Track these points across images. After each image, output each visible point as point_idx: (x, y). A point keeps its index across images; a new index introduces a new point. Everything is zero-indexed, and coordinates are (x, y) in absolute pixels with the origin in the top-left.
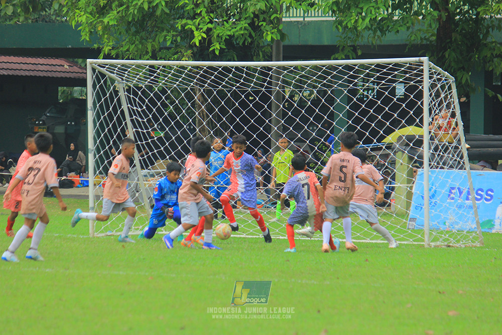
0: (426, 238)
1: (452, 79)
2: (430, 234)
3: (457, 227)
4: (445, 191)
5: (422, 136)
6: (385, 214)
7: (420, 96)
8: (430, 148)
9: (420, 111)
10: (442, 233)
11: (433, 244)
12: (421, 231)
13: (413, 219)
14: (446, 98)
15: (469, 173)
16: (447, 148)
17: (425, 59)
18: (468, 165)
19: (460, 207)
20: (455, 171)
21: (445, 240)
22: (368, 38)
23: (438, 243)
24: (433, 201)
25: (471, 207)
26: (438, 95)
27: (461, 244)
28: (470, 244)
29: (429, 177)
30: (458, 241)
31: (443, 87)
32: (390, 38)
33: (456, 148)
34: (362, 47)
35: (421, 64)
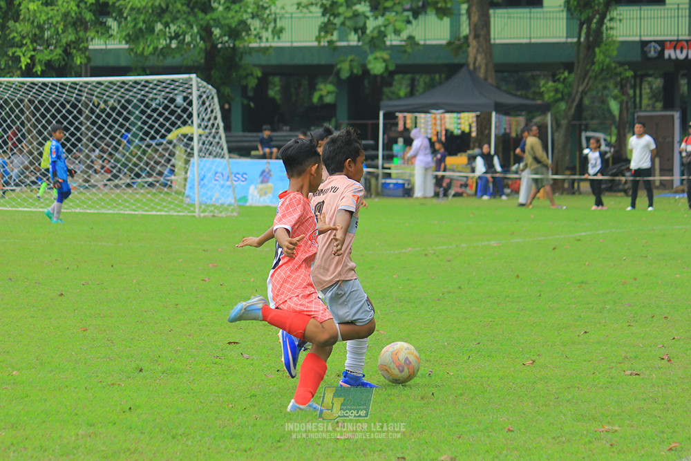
0: (197, 210)
1: (214, 91)
2: (200, 207)
3: (220, 201)
4: (209, 175)
5: (192, 134)
6: (167, 193)
7: (190, 104)
8: (199, 143)
9: (190, 116)
10: (209, 206)
11: (202, 215)
12: (193, 205)
13: (188, 197)
14: (210, 105)
15: (228, 162)
16: (211, 143)
17: (193, 76)
18: (227, 155)
19: (222, 186)
20: (218, 160)
21: (211, 212)
22: (153, 61)
23: (206, 214)
24: (202, 183)
25: (229, 187)
26: (204, 103)
27: (223, 214)
28: (229, 214)
29: (199, 165)
30: (221, 212)
31: (208, 97)
32: (169, 61)
33: (218, 143)
34: (150, 68)
35: (191, 79)
